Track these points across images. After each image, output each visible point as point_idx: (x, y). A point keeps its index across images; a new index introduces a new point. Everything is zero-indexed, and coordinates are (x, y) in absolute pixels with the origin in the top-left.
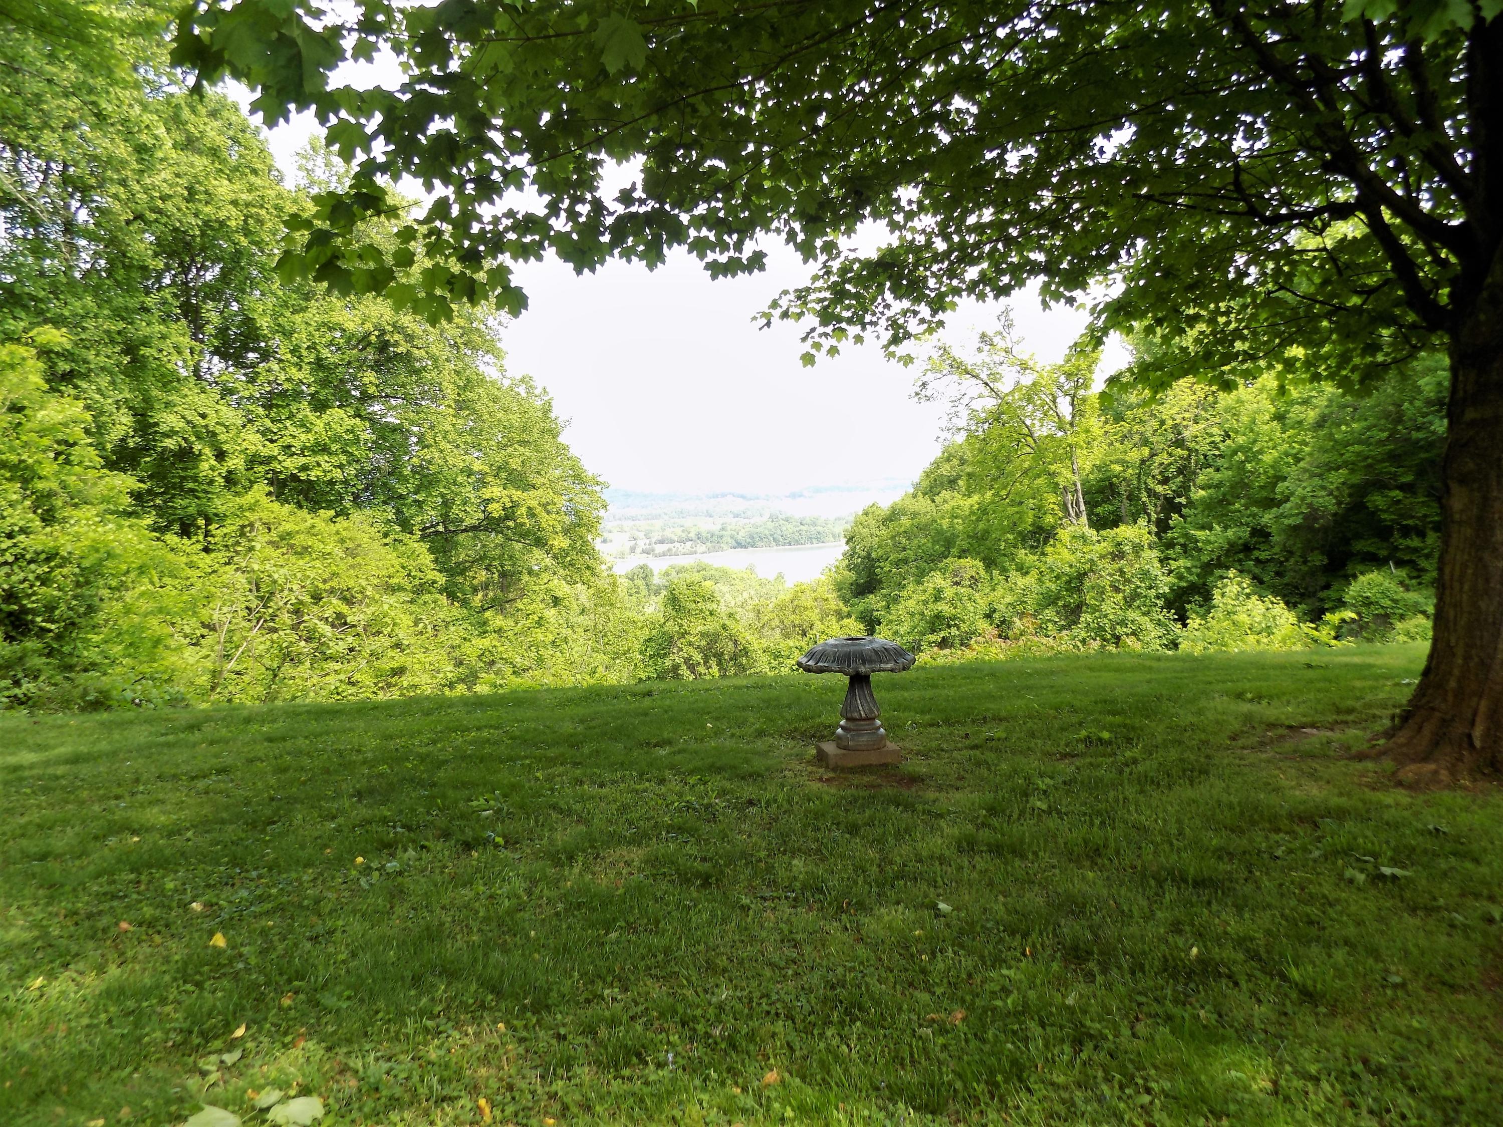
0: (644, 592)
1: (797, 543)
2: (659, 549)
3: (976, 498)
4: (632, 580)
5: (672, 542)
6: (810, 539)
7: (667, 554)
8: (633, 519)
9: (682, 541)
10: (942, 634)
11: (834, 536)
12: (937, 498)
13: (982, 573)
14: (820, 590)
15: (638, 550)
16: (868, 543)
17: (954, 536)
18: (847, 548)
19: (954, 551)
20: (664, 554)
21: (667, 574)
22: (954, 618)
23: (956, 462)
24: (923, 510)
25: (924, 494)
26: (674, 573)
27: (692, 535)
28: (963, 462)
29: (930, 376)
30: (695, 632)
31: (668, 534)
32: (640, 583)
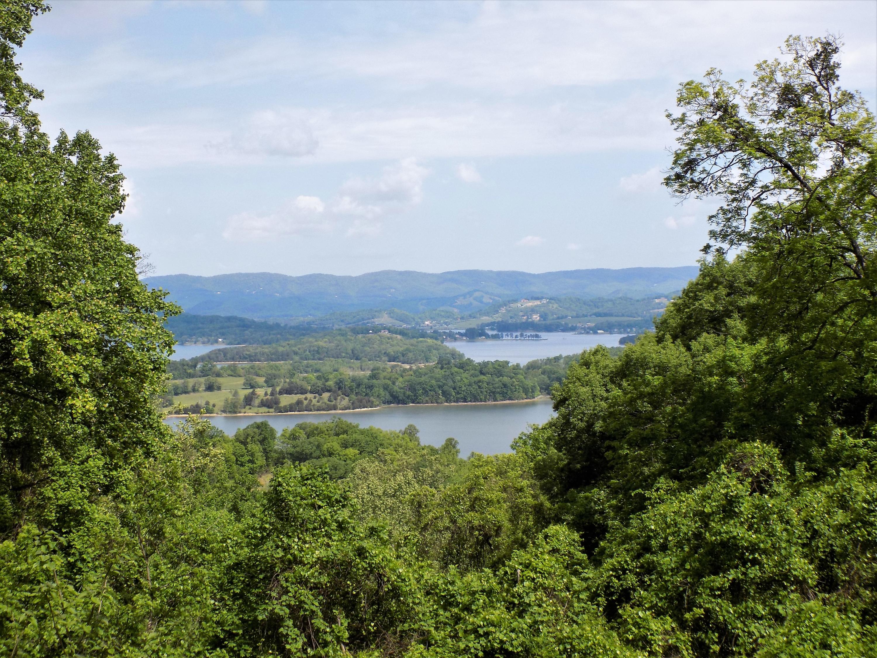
0: (260, 461)
1: (475, 399)
2: (286, 400)
3: (762, 344)
4: (245, 443)
5: (303, 392)
6: (493, 395)
7: (297, 406)
8: (251, 358)
9: (317, 391)
10: (732, 574)
11: (526, 391)
12: (694, 344)
13: (779, 465)
14: (511, 474)
15: (257, 402)
16: (589, 408)
17: (728, 404)
18: (556, 415)
19: (729, 427)
20: (291, 408)
21: (293, 437)
22: (753, 548)
23: (723, 291)
24: (674, 362)
25: (675, 338)
26: (303, 436)
27: (331, 383)
28: (733, 290)
29: (700, 151)
30: (309, 559)
31: (298, 379)
32: (256, 448)
